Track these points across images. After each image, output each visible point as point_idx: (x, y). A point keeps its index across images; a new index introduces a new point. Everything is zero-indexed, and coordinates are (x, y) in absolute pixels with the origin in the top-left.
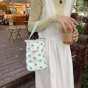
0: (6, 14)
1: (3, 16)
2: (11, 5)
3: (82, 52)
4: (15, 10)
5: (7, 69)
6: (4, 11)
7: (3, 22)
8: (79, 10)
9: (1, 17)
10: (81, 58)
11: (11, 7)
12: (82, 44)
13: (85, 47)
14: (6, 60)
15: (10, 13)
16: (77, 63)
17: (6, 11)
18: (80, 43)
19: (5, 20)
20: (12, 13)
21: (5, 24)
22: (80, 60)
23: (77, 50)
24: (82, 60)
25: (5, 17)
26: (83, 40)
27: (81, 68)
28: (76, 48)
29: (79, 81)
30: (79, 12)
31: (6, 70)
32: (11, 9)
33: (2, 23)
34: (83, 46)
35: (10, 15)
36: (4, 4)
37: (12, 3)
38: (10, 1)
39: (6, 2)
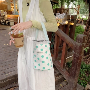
0: (7, 14)
1: (4, 16)
2: (12, 5)
3: (79, 49)
4: (16, 10)
5: (11, 65)
6: (5, 12)
7: (3, 22)
8: (81, 12)
9: (2, 17)
10: (78, 55)
11: (12, 8)
12: (79, 42)
13: (81, 45)
14: (9, 57)
15: (11, 13)
16: (75, 59)
17: (7, 12)
18: (77, 41)
19: (6, 20)
20: (13, 13)
21: (5, 24)
22: (77, 57)
23: (75, 48)
24: (79, 57)
25: (6, 17)
26: (80, 38)
27: (78, 63)
28: (74, 46)
29: (76, 75)
30: (81, 15)
31: (9, 65)
32: (12, 9)
33: (3, 24)
34: (80, 44)
35: (11, 16)
36: (5, 4)
37: (13, 3)
38: (11, 1)
39: (8, 2)
